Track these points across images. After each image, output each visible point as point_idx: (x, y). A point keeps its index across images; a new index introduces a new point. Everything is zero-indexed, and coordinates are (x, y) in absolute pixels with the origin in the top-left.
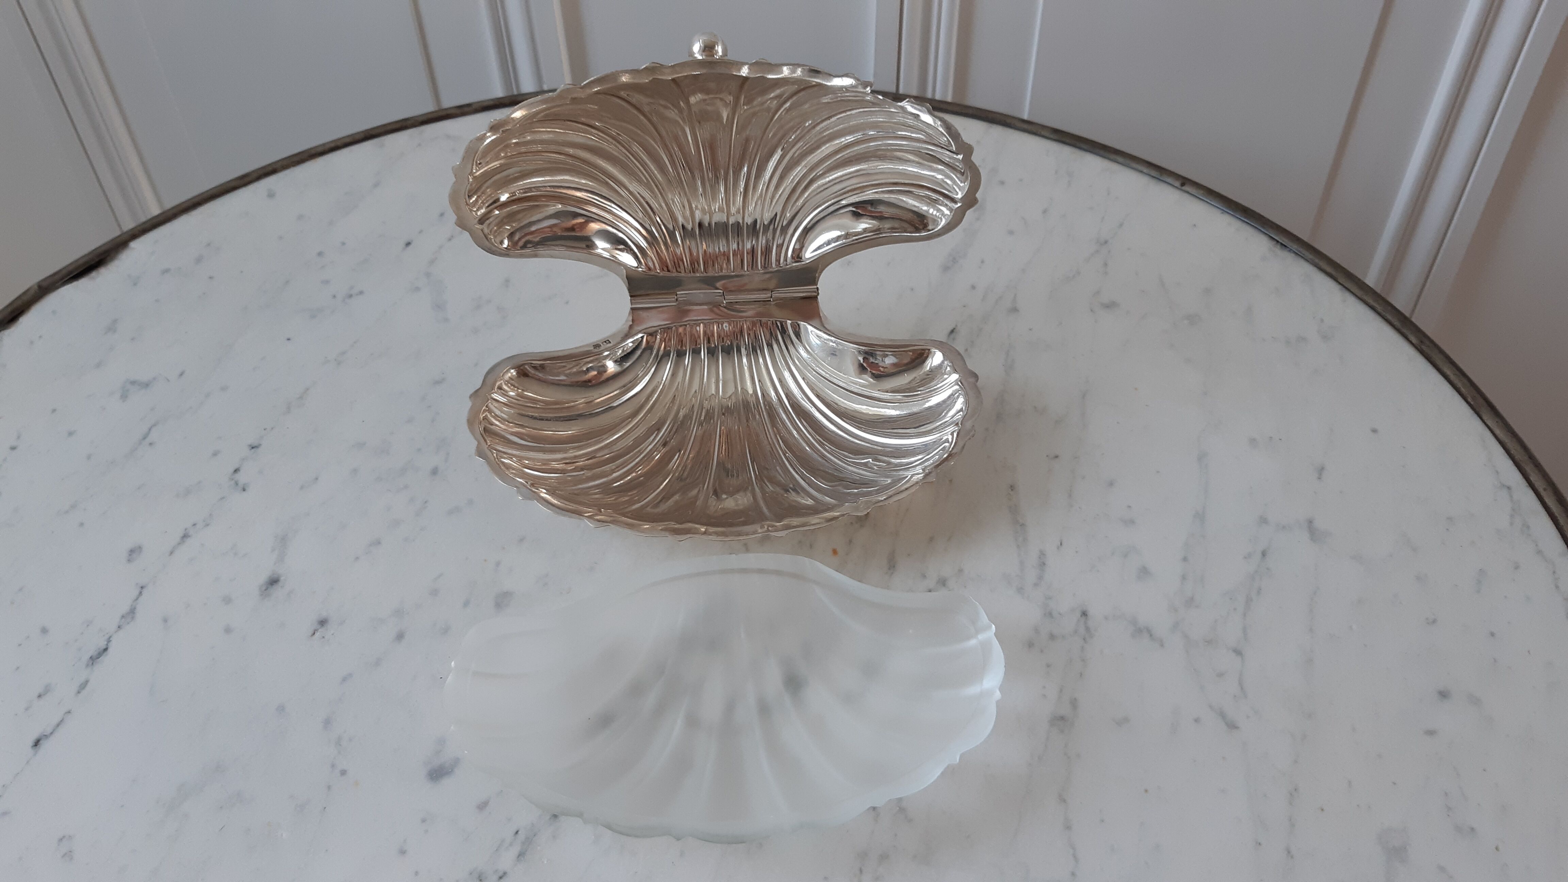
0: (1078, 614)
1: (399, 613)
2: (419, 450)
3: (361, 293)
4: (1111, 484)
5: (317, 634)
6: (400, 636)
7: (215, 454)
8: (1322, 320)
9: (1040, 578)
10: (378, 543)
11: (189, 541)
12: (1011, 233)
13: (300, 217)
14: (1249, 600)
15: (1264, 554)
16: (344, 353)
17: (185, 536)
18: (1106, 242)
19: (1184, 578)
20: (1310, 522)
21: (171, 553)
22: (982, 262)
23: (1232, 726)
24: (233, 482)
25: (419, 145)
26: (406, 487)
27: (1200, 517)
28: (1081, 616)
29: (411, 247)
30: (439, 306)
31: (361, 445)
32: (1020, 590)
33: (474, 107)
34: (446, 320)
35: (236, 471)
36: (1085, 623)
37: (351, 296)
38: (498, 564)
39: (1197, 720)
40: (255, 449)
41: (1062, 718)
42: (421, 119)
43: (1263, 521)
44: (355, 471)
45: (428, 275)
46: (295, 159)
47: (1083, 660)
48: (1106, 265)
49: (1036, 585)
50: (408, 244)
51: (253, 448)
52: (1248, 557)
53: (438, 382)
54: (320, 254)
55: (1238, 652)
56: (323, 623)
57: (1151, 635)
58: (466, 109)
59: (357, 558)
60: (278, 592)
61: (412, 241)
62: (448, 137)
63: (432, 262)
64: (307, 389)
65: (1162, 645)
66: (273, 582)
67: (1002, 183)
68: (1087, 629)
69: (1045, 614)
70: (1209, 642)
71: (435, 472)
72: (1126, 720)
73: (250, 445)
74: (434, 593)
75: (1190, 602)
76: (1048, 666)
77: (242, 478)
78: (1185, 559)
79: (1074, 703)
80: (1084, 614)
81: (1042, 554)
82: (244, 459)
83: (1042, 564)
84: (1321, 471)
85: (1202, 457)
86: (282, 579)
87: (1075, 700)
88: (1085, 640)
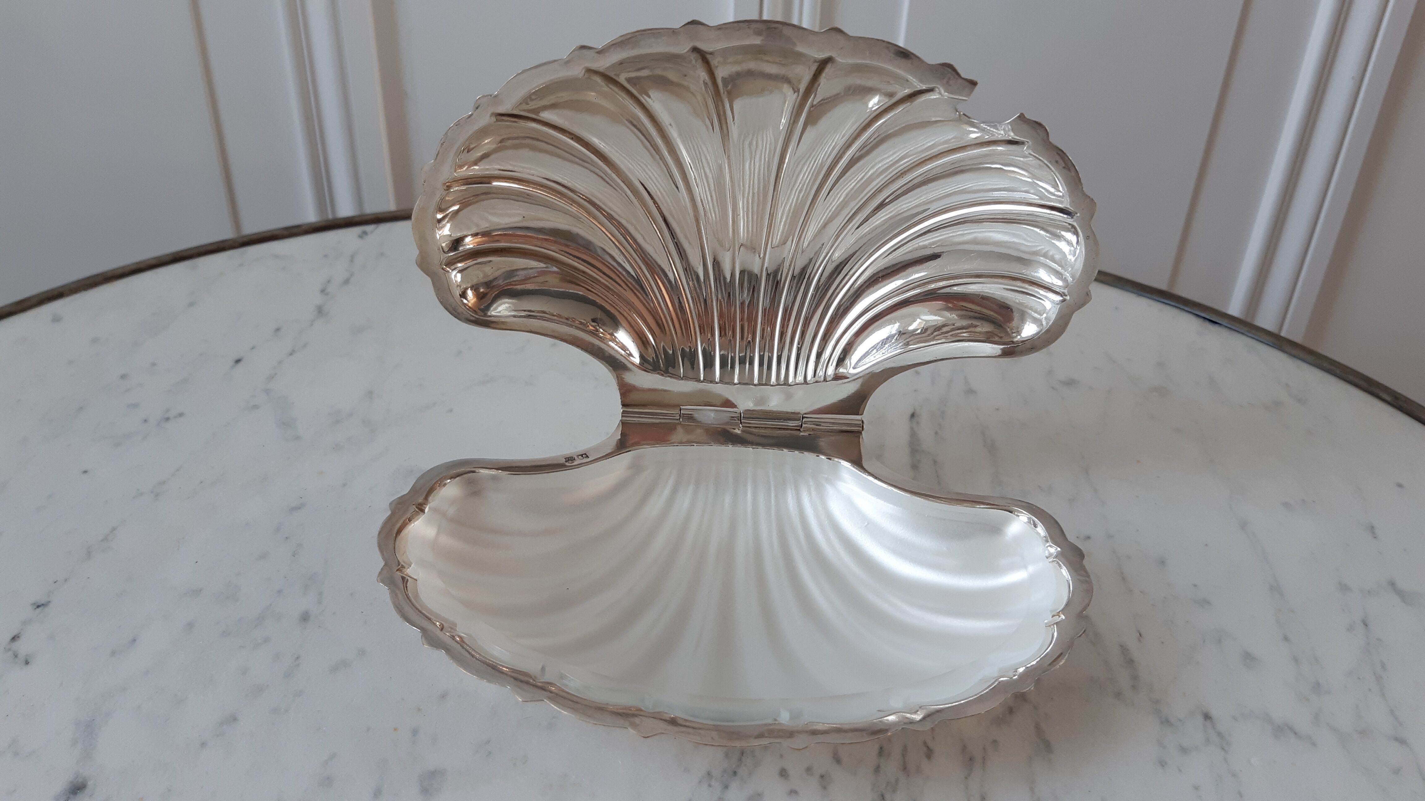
0: (1200, 718)
2: (280, 592)
3: (181, 415)
9: (1135, 678)
10: (233, 719)
13: (95, 340)
14: (1378, 678)
15: (1365, 624)
16: (163, 483)
19: (1296, 660)
20: (1392, 584)
24: (10, 654)
25: (241, 266)
26: (267, 640)
27: (1275, 589)
28: (1205, 720)
29: (242, 363)
30: (286, 424)
31: (196, 592)
34: (298, 438)
35: (14, 638)
36: (1214, 728)
37: (168, 419)
38: (415, 732)
40: (40, 609)
43: (1344, 587)
44: (190, 626)
45: (267, 392)
47: (1234, 775)
49: (1134, 687)
50: (238, 361)
51: (38, 607)
52: (1350, 628)
53: (295, 509)
54: (123, 377)
55: (1402, 741)
57: (1296, 733)
59: (203, 745)
61: (243, 358)
63: (271, 378)
64: (114, 529)
65: (1314, 744)
66: (77, 789)
68: (1220, 734)
69: (1162, 723)
70: (1363, 733)
71: (305, 617)
73: (34, 604)
74: (327, 781)
75: (1317, 688)
76: (1196, 788)
77: (23, 647)
78: (1286, 639)
80: (1207, 717)
81: (1124, 650)
82: (25, 623)
83: (1130, 662)
84: (1372, 529)
85: (1243, 525)
86: (89, 783)
88: (1223, 749)
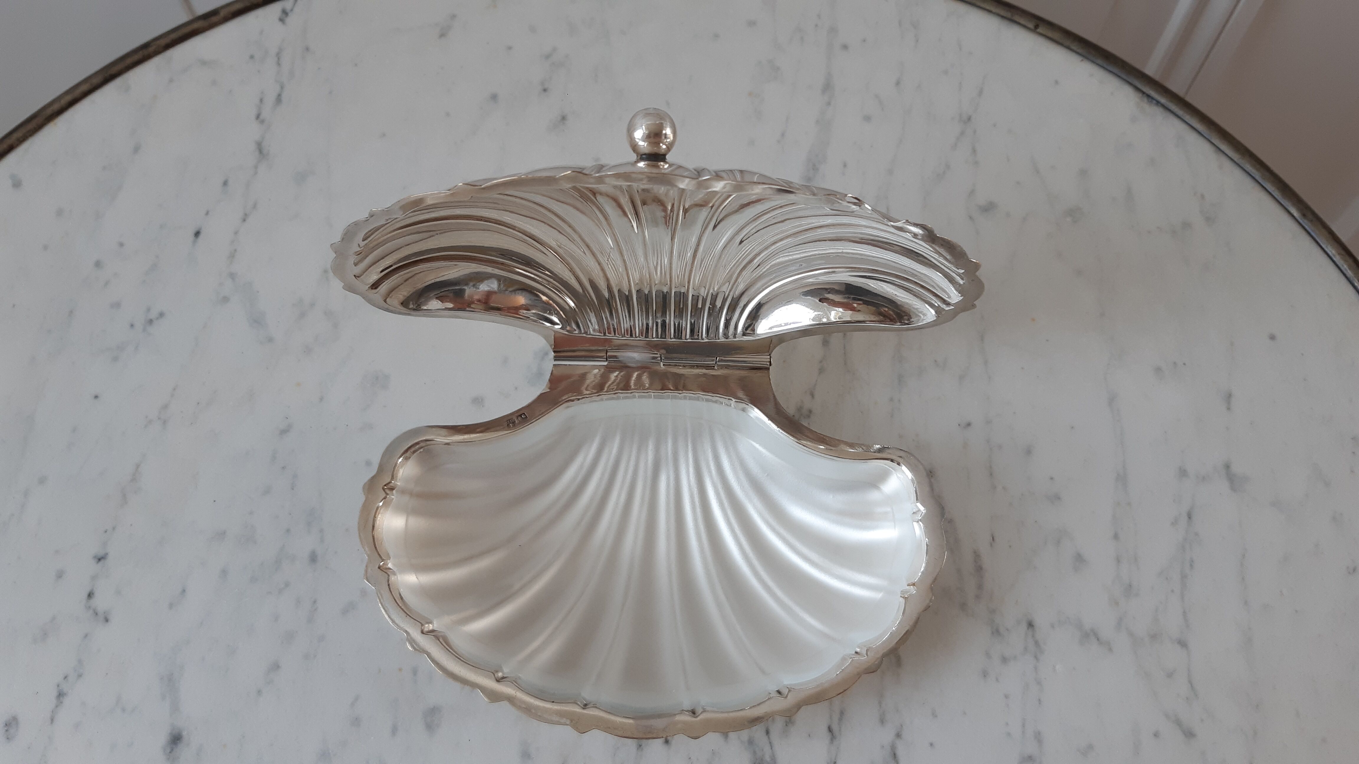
0: (1024, 626)
1: (325, 756)
2: (288, 531)
3: (161, 315)
7: (60, 575)
8: (1203, 197)
9: (980, 587)
10: (277, 666)
11: (67, 701)
12: (868, 119)
13: (60, 213)
14: (1184, 577)
15: (1190, 516)
16: (165, 407)
17: (61, 695)
18: (969, 119)
19: (1118, 560)
20: (1227, 467)
21: (52, 720)
22: (845, 166)
23: (1189, 734)
24: (91, 611)
25: (171, 81)
26: (287, 584)
27: (1122, 479)
28: (1028, 629)
29: (201, 236)
30: (257, 321)
31: (221, 535)
32: (963, 609)
33: (223, 14)
34: (270, 340)
35: (90, 595)
36: (1033, 636)
37: (151, 321)
39: (1156, 735)
40: (102, 562)
41: (1030, 759)
42: (163, 42)
43: (1183, 473)
44: (224, 573)
45: (232, 276)
46: (30, 126)
47: (1039, 683)
48: (974, 151)
49: (978, 597)
50: (197, 234)
51: (99, 560)
52: (1175, 523)
53: (284, 432)
54: (98, 264)
55: (1183, 644)
57: (1098, 639)
58: (214, 19)
59: (259, 692)
60: (186, 753)
61: (200, 229)
62: (204, 63)
63: (232, 256)
64: (138, 466)
65: (1110, 650)
66: (176, 739)
67: (845, 47)
68: (1037, 643)
69: (993, 633)
70: (1154, 637)
71: (313, 558)
72: (1090, 747)
73: (95, 557)
74: (356, 722)
75: (1129, 590)
76: (1006, 697)
77: (100, 602)
78: (1116, 537)
79: (1038, 737)
80: (1030, 625)
81: (977, 556)
82: (94, 578)
83: (979, 569)
84: (1229, 397)
85: (1112, 400)
86: (184, 734)
87: (1039, 733)
88: (1036, 658)
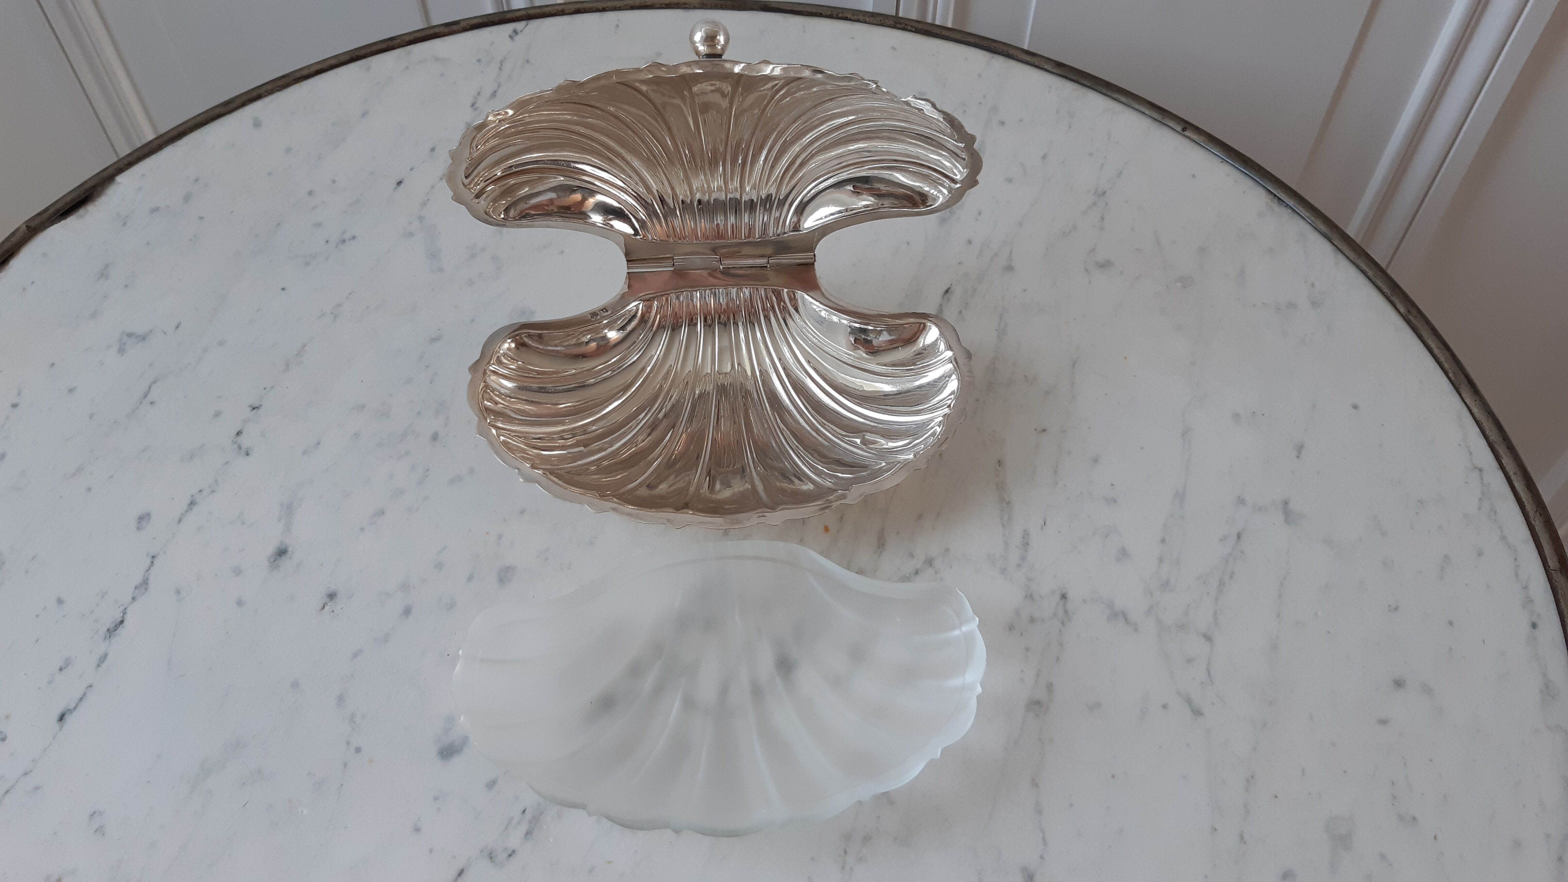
0: (1057, 597)
1: (405, 587)
2: (419, 413)
3: (354, 238)
4: (1096, 460)
5: (327, 608)
6: (407, 611)
7: (217, 414)
8: (1313, 285)
9: (1023, 558)
10: (382, 513)
11: (196, 509)
12: (1009, 180)
13: (288, 151)
14: (1222, 584)
15: (1239, 536)
16: (339, 305)
17: (192, 503)
18: (1104, 193)
19: (1161, 560)
20: (1286, 503)
21: (180, 521)
22: (980, 214)
23: (1197, 713)
24: (236, 446)
25: (407, 68)
26: (407, 453)
27: (1180, 496)
28: (1061, 599)
29: (402, 185)
30: (433, 255)
31: (361, 407)
32: (1003, 571)
33: (462, 24)
34: (441, 270)
35: (239, 433)
36: (1064, 606)
37: (344, 241)
38: (500, 537)
39: (1165, 707)
40: (255, 410)
41: (1038, 703)
42: (407, 38)
43: (1241, 501)
44: (356, 435)
45: (421, 218)
46: (281, 83)
47: (1061, 645)
48: (1103, 219)
49: (1019, 566)
50: (399, 183)
51: (254, 409)
52: (1223, 539)
53: (434, 340)
54: (310, 193)
55: (1208, 638)
56: (332, 596)
57: (1126, 620)
58: (455, 28)
59: (362, 529)
60: (287, 564)
61: (403, 180)
62: (437, 59)
63: (424, 204)
64: (305, 345)
65: (1136, 630)
66: (282, 552)
67: (1002, 123)
68: (1066, 612)
69: (1026, 597)
70: (1181, 627)
71: (435, 437)
72: (1098, 705)
73: (251, 406)
74: (439, 566)
75: (1165, 585)
76: (1027, 650)
77: (245, 441)
78: (1163, 541)
79: (1050, 688)
80: (1065, 597)
81: (1027, 534)
82: (245, 421)
83: (1026, 544)
84: (1300, 449)
85: (1185, 433)
86: (290, 549)
87: (1051, 684)
88: (1063, 623)
